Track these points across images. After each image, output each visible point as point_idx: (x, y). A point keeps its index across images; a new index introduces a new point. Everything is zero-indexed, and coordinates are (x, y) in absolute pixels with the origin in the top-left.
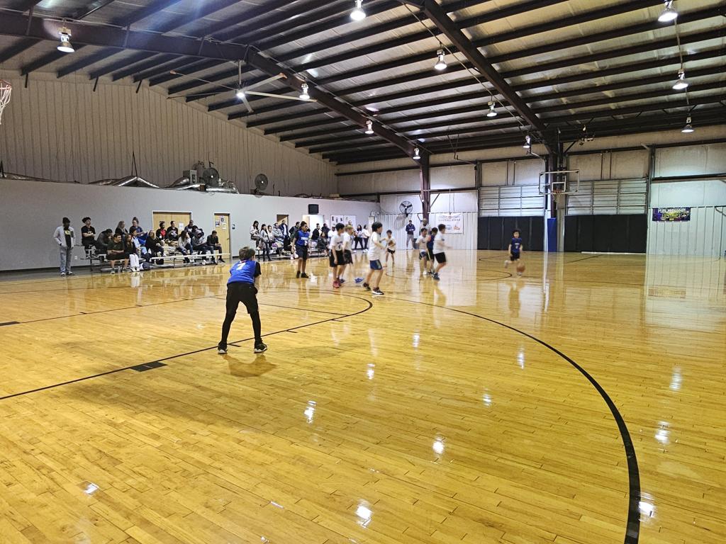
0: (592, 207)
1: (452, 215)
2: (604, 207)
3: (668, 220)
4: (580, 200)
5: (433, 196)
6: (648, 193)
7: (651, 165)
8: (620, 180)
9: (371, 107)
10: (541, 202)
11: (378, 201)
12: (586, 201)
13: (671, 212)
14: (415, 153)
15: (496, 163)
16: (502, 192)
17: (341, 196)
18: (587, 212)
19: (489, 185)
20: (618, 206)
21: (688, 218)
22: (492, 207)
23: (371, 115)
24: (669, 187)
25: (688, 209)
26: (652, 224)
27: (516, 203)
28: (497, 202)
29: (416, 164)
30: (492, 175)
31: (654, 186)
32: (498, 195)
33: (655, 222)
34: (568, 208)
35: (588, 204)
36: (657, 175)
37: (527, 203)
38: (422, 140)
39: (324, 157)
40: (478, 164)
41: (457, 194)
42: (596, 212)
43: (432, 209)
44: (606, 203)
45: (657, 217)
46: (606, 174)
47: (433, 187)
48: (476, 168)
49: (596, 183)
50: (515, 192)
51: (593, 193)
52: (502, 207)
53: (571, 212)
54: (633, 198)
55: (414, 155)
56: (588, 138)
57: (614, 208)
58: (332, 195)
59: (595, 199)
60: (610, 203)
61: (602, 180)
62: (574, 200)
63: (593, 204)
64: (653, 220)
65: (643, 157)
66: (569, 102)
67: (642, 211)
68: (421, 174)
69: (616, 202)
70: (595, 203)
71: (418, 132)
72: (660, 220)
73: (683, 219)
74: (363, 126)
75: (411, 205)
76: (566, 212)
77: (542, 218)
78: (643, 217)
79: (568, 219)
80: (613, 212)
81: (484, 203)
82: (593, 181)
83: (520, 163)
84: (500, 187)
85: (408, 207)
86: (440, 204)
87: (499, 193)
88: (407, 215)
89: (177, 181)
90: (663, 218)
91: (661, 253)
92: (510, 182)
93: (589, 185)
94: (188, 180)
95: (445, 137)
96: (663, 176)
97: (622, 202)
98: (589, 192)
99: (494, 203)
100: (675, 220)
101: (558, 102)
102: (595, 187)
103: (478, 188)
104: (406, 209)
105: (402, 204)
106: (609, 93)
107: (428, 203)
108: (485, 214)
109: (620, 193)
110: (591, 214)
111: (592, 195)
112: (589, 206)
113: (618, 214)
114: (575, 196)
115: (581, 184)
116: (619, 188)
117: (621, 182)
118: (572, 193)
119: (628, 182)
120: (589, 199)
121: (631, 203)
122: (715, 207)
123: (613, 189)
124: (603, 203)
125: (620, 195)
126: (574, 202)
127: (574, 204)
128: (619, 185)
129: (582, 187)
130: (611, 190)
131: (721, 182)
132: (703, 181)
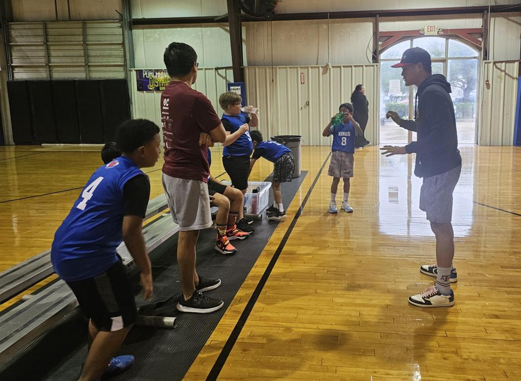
0: (49, 66)
3: (157, 89)
4: (29, 54)
8: (85, 22)
12: (38, 56)
13: (161, 77)
18: (42, 75)
20: (87, 65)
24: (157, 36)
31: (138, 33)
33: (140, 93)
34: (13, 68)
35: (42, 61)
36: (138, 14)
42: (58, 75)
44: (69, 60)
45: (143, 84)
46: (63, 11)
49: (49, 25)
53: (19, 75)
54: (107, 52)
57: (82, 69)
59: (53, 53)
60: (75, 60)
61: (57, 20)
62: (21, 54)
63: (49, 62)
64: (139, 90)
67: (120, 75)
69: (83, 60)
70: (52, 60)
72: (147, 90)
76: (10, 75)
78: (122, 86)
79: (14, 87)
80: (80, 75)
82: (45, 23)
90: (151, 87)
93: (41, 26)
96: (146, 17)
97: (91, 59)
98: (40, 40)
102: (50, 31)
109: (87, 43)
110: (49, 79)
111: (45, 45)
112: (45, 64)
113: (88, 79)
114: (23, 48)
115: (27, 26)
116: (85, 35)
117: (87, 25)
118: (16, 42)
119: (96, 25)
120: (42, 54)
121: (104, 61)
122: (217, 69)
123: (77, 37)
124: (64, 60)
125: (89, 47)
126: (22, 57)
127: (23, 61)
128: (84, 28)
129: (29, 32)
130: (73, 38)
131: (222, 30)
132: (199, 29)
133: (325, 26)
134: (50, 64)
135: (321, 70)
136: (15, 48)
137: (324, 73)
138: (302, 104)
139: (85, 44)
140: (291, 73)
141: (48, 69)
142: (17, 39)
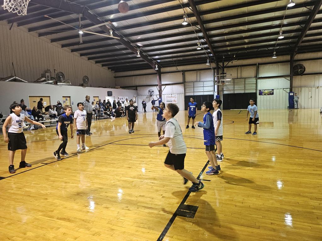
1: (172, 95)
2: (239, 90)
3: (265, 95)
4: (228, 87)
5: (163, 87)
6: (256, 84)
7: (257, 72)
8: (245, 78)
9: (139, 44)
10: (212, 89)
11: (137, 90)
12: (231, 87)
13: (266, 91)
14: (156, 67)
15: (191, 72)
16: (195, 84)
17: (121, 87)
18: (232, 92)
19: (189, 81)
21: (273, 94)
22: (190, 91)
23: (139, 48)
24: (265, 81)
25: (273, 90)
26: (259, 97)
27: (201, 89)
28: (193, 89)
29: (155, 72)
30: (190, 77)
31: (259, 81)
32: (193, 86)
33: (260, 96)
36: (260, 76)
37: (206, 89)
38: (159, 61)
39: (109, 68)
40: (184, 72)
41: (174, 86)
42: (236, 92)
43: (163, 93)
44: (240, 88)
45: (261, 94)
46: (239, 76)
47: (163, 83)
48: (183, 74)
49: (235, 80)
50: (201, 84)
51: (234, 85)
52: (195, 91)
53: (225, 92)
54: (250, 86)
55: (155, 68)
56: (235, 60)
57: (243, 90)
58: (116, 87)
59: (235, 87)
60: (242, 88)
61: (237, 78)
62: (226, 87)
64: (259, 95)
65: (254, 69)
66: (229, 44)
67: (254, 91)
68: (158, 77)
69: (244, 88)
70: (235, 88)
71: (157, 57)
72: (262, 95)
73: (271, 94)
74: (135, 53)
75: (153, 91)
76: (223, 92)
77: (213, 96)
78: (255, 94)
79: (225, 96)
80: (242, 92)
81: (187, 89)
83: (202, 72)
84: (194, 82)
85: (152, 92)
86: (166, 90)
87: (194, 85)
88: (151, 96)
89: (38, 79)
91: (263, 108)
92: (198, 80)
93: (233, 80)
94: (45, 78)
95: (171, 59)
96: (262, 77)
97: (246, 88)
98: (232, 84)
99: (192, 89)
100: (268, 94)
101: (224, 44)
102: (235, 81)
103: (184, 83)
104: (151, 93)
105: (149, 91)
106: (246, 41)
107: (161, 90)
108: (188, 94)
112: (233, 89)
113: (245, 93)
116: (245, 82)
119: (248, 79)
121: (250, 88)
122: (283, 89)
123: (243, 82)
124: (238, 88)
125: (246, 85)
127: (226, 89)
128: (245, 80)
130: (241, 83)
131: (285, 79)
132: (278, 79)
133: (317, 76)
135: (316, 88)
137: (317, 88)
138: (310, 97)
140: (307, 89)
141: (234, 91)
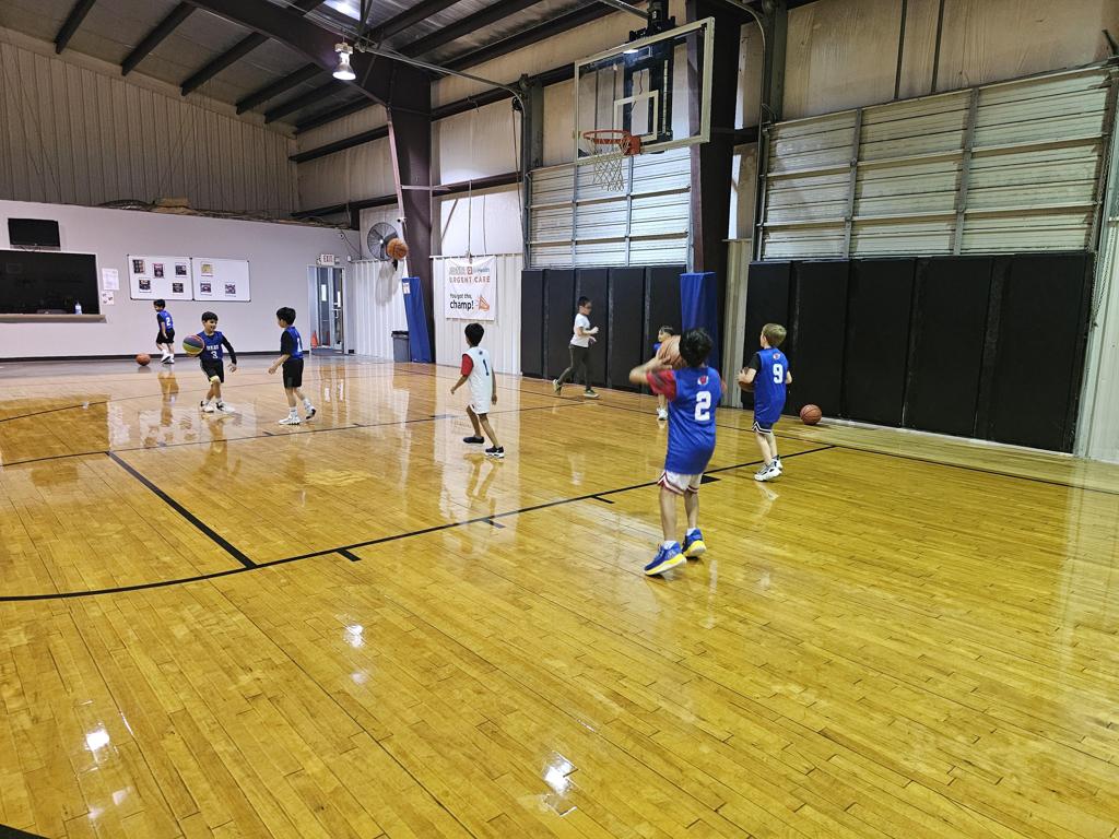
0: (852, 223)
1: (476, 263)
4: (807, 196)
5: (446, 207)
6: (1108, 143)
10: (680, 212)
11: (355, 226)
12: (828, 200)
16: (582, 180)
18: (831, 247)
19: (557, 159)
20: (961, 214)
22: (558, 236)
28: (570, 220)
32: (572, 193)
34: (766, 230)
35: (837, 212)
37: (645, 216)
42: (872, 245)
44: (908, 203)
46: (918, 70)
47: (449, 178)
48: (516, 106)
49: (873, 117)
51: (856, 167)
52: (583, 234)
53: (779, 249)
57: (944, 226)
59: (867, 190)
60: (925, 202)
61: (897, 97)
62: (789, 197)
63: (855, 213)
69: (950, 199)
70: (863, 206)
76: (757, 247)
80: (931, 243)
81: (538, 223)
82: (861, 114)
87: (576, 188)
88: (396, 263)
93: (851, 121)
97: (978, 197)
98: (842, 157)
99: (565, 220)
102: (871, 132)
103: (525, 174)
105: (373, 232)
108: (544, 260)
109: (974, 150)
110: (846, 256)
111: (854, 169)
112: (842, 219)
113: (957, 253)
114: (796, 182)
115: (816, 127)
116: (970, 127)
117: (984, 97)
118: (784, 170)
119: (1014, 94)
120: (841, 193)
121: (1021, 199)
123: (943, 137)
124: (895, 204)
125: (977, 163)
126: (789, 206)
127: (789, 216)
128: (973, 110)
129: (817, 141)
130: (931, 143)
134: (855, 218)
136: (779, 184)
139: (968, 152)
141: (848, 231)
142: (786, 163)
